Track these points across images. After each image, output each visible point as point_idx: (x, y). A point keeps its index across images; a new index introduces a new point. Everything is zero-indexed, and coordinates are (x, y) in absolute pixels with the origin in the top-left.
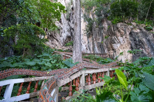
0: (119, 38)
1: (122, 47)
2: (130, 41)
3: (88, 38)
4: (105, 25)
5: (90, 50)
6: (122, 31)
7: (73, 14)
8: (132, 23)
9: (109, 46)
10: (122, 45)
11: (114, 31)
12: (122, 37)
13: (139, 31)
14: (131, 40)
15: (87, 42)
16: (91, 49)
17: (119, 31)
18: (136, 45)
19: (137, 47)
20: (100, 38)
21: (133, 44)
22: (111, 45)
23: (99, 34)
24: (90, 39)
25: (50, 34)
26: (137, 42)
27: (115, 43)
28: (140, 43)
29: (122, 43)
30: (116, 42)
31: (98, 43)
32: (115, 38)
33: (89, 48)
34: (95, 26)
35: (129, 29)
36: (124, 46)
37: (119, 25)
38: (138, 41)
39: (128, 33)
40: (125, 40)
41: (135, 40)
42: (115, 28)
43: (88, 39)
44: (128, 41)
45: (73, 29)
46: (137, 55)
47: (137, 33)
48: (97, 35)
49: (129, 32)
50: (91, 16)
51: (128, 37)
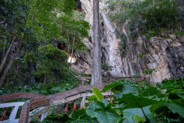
0: (154, 55)
1: (158, 67)
2: (167, 59)
3: (122, 58)
4: (140, 41)
5: (125, 73)
6: (156, 47)
7: (103, 31)
8: (170, 35)
9: (144, 67)
10: (158, 64)
11: (147, 47)
12: (157, 54)
13: (179, 44)
14: (169, 58)
15: (121, 63)
16: (127, 72)
17: (153, 47)
18: (175, 63)
19: (175, 65)
20: (135, 57)
21: (171, 63)
22: (146, 65)
23: (133, 53)
24: (125, 60)
25: (79, 56)
26: (176, 59)
27: (149, 62)
28: (181, 61)
29: (158, 62)
30: (151, 61)
31: (133, 64)
32: (149, 56)
33: (124, 71)
34: (129, 42)
35: (164, 44)
36: (160, 66)
37: (152, 40)
38: (178, 58)
39: (164, 49)
40: (161, 57)
41: (173, 57)
42: (148, 44)
43: (122, 60)
44: (164, 58)
45: (104, 48)
46: (176, 76)
47: (177, 48)
48: (131, 54)
49: (166, 47)
50: (124, 31)
51: (164, 53)
